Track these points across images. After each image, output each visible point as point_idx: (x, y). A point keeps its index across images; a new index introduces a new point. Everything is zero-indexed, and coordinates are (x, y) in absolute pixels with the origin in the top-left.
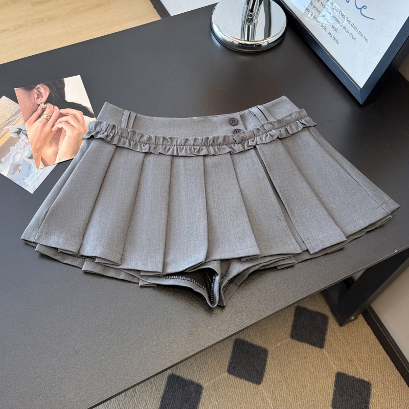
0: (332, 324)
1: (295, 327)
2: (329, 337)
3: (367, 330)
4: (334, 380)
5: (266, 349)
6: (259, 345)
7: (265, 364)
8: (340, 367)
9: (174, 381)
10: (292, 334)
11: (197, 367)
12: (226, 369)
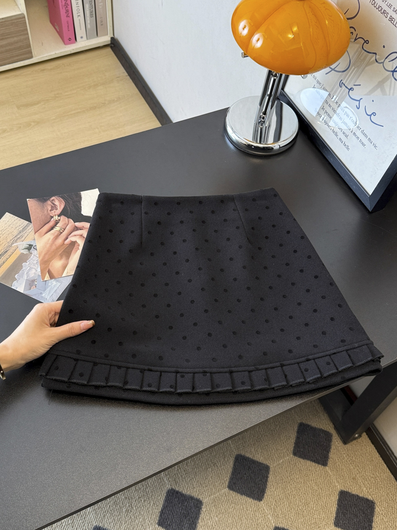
0: (336, 441)
1: (297, 444)
2: (333, 455)
3: (371, 449)
4: (337, 498)
5: (268, 466)
6: (261, 461)
7: (267, 481)
8: (344, 486)
9: (173, 496)
10: (294, 450)
11: (197, 482)
12: (227, 484)
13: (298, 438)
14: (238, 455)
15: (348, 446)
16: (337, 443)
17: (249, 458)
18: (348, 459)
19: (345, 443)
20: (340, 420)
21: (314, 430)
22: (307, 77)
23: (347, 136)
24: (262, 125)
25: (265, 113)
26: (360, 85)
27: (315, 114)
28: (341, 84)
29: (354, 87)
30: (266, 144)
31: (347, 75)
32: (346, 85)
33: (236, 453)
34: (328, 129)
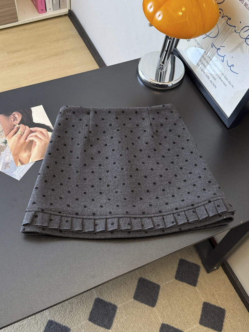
0: (203, 271)
1: (178, 272)
2: (200, 279)
3: (224, 276)
4: (202, 307)
5: (159, 285)
6: (155, 282)
7: (158, 295)
8: (206, 299)
9: (99, 303)
10: (176, 276)
11: (114, 294)
12: (133, 296)
13: (178, 268)
14: (141, 278)
15: (210, 274)
16: (203, 272)
17: (147, 280)
18: (209, 282)
19: (208, 272)
20: (206, 257)
21: (189, 263)
22: (190, 40)
23: (215, 79)
24: (161, 70)
25: (163, 63)
26: (224, 47)
27: (195, 64)
28: (213, 45)
29: (221, 48)
30: (163, 83)
31: (217, 40)
32: (216, 46)
33: (139, 276)
34: (204, 74)
